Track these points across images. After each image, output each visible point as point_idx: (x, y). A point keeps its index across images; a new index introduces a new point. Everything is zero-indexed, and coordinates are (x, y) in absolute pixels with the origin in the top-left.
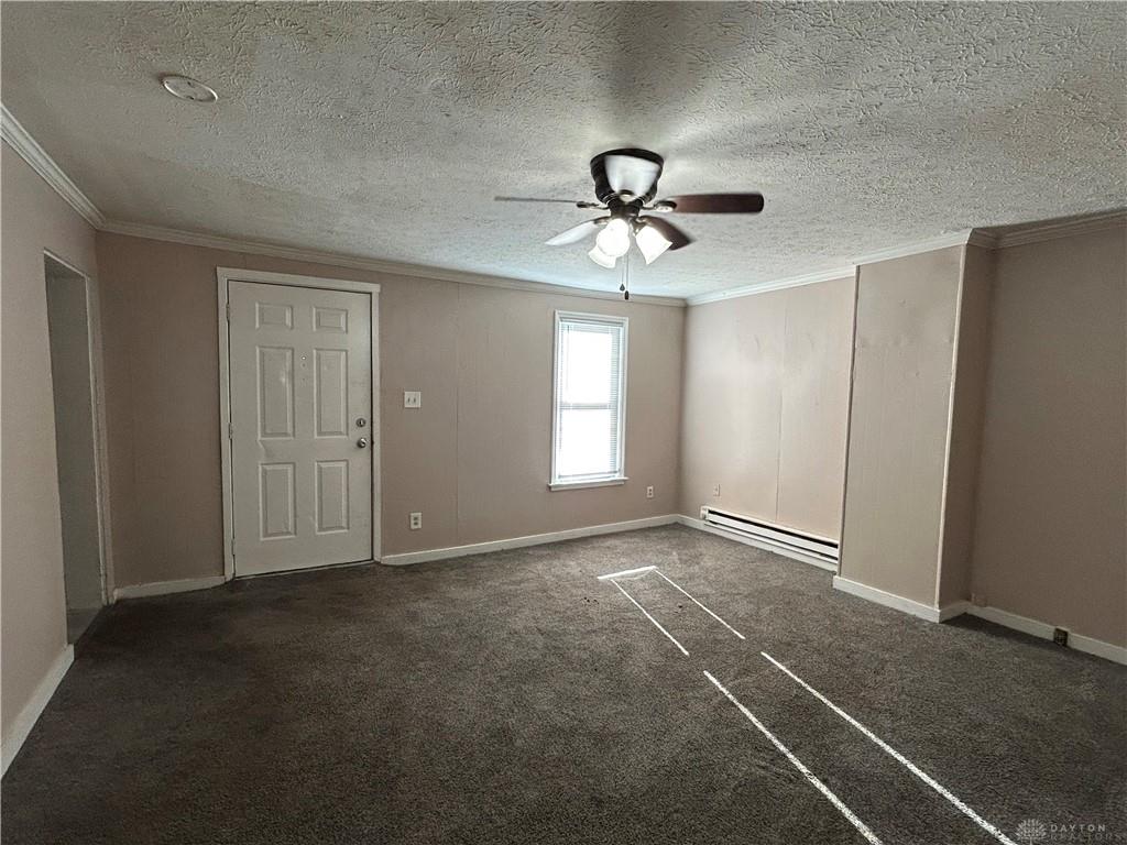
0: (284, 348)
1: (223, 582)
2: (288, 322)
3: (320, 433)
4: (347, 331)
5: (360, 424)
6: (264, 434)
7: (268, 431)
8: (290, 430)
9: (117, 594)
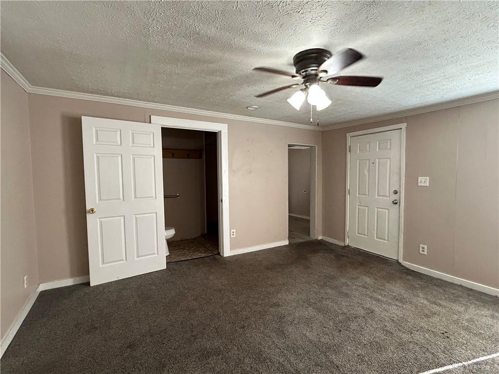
0: (366, 160)
1: (344, 245)
2: (368, 149)
3: (378, 195)
4: (391, 149)
5: (396, 192)
6: (359, 194)
7: (360, 193)
8: (367, 193)
9: (320, 238)
